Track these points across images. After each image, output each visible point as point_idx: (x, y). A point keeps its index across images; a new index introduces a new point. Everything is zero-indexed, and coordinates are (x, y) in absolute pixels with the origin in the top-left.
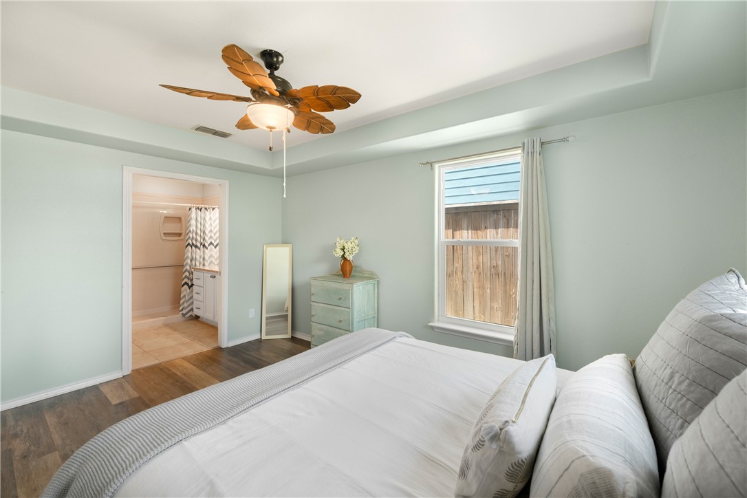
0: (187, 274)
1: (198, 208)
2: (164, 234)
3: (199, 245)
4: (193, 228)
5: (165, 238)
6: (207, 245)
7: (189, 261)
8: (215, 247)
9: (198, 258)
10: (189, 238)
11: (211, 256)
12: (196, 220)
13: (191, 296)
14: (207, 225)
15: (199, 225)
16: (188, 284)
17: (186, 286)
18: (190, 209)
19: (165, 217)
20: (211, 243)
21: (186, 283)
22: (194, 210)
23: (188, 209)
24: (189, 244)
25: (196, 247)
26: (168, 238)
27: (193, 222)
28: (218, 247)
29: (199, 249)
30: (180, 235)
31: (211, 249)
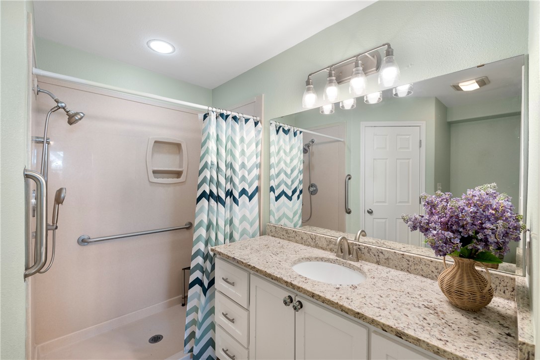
0: (199, 260)
1: (222, 115)
2: (154, 172)
3: (223, 195)
4: (212, 158)
5: (156, 180)
6: (236, 194)
7: (203, 232)
8: (251, 198)
9: (222, 223)
10: (205, 179)
11: (244, 218)
12: (218, 139)
13: (208, 309)
14: (237, 154)
15: (223, 152)
16: (201, 283)
17: (197, 288)
18: (205, 117)
19: (156, 142)
20: (243, 192)
21: (198, 281)
22: (213, 116)
23: (201, 116)
24: (204, 194)
25: (218, 199)
26: (160, 180)
27: (212, 145)
28: (256, 198)
29: (224, 204)
30: (178, 174)
31: (244, 203)
